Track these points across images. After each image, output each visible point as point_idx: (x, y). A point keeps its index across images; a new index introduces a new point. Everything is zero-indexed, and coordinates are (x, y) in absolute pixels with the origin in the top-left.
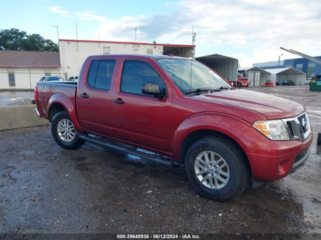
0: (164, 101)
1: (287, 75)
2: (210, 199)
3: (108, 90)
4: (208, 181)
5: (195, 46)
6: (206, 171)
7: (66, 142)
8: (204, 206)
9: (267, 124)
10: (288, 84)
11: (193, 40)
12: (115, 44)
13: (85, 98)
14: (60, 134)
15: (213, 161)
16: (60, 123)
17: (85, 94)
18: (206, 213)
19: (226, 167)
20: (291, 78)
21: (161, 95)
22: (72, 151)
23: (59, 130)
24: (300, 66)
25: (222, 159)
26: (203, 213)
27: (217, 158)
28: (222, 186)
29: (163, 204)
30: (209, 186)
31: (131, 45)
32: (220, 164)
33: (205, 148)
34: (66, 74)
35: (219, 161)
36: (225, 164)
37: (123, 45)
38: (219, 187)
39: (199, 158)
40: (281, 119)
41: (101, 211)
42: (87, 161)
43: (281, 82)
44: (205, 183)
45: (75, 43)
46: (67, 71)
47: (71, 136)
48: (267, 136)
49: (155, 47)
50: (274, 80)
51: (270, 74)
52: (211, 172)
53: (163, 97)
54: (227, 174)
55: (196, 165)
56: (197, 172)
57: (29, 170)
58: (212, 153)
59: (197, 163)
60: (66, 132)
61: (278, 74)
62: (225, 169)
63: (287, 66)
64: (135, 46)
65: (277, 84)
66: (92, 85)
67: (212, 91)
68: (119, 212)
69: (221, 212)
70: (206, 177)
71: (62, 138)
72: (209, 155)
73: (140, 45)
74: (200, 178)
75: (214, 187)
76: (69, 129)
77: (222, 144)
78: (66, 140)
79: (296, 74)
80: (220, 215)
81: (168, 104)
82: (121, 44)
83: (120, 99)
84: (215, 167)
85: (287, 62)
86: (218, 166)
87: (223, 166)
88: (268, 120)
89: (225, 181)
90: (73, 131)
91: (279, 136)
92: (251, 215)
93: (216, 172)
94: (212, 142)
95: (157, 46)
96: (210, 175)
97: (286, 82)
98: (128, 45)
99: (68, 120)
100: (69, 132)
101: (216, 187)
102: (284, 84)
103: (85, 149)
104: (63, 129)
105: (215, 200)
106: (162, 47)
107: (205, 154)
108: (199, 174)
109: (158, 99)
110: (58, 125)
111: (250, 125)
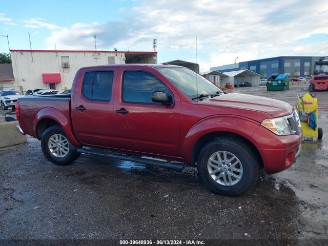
0: (173, 108)
1: (243, 77)
2: (225, 195)
3: (108, 101)
4: (222, 179)
5: (157, 52)
6: (219, 170)
7: (59, 158)
8: (223, 202)
9: (273, 121)
10: (245, 86)
11: (155, 47)
12: (74, 53)
13: (82, 110)
14: (51, 150)
15: (226, 160)
16: (51, 138)
17: (81, 106)
18: (227, 208)
19: (238, 164)
20: (247, 80)
21: (168, 103)
22: (68, 167)
23: (50, 146)
24: (253, 68)
25: (235, 157)
26: (225, 208)
27: (229, 157)
28: (236, 182)
29: (185, 206)
30: (223, 184)
31: (91, 54)
32: (232, 162)
33: (218, 148)
34: (21, 88)
35: (232, 159)
36: (238, 161)
37: (83, 53)
38: (233, 183)
39: (211, 159)
40: (282, 116)
41: (129, 220)
42: (88, 175)
43: (239, 84)
44: (219, 182)
45: (29, 53)
46: (22, 84)
47: (64, 152)
48: (275, 132)
49: (116, 55)
50: (232, 82)
51: (228, 77)
52: (224, 170)
53: (171, 104)
54: (241, 171)
55: (209, 165)
56: (210, 171)
57: (31, 190)
58: (225, 153)
59: (209, 163)
60: (58, 147)
61: (235, 77)
62: (238, 166)
63: (242, 68)
64: (95, 54)
65: (236, 86)
66: (89, 97)
67: (212, 96)
68: (147, 218)
69: (239, 206)
70: (220, 176)
71: (54, 154)
72: (222, 155)
73: (101, 54)
74: (214, 177)
75: (228, 184)
76: (61, 144)
77: (234, 143)
78: (59, 156)
79: (251, 75)
80: (240, 208)
81: (175, 110)
82: (80, 53)
83: (123, 109)
84: (228, 165)
85: (242, 65)
86: (230, 164)
87: (236, 163)
88: (274, 118)
89: (239, 177)
90: (67, 146)
91: (283, 132)
92: (265, 205)
93: (230, 170)
94: (224, 142)
95: (118, 54)
96: (224, 173)
97: (243, 84)
98: (88, 53)
99: (60, 135)
100: (62, 147)
101: (231, 183)
102: (241, 86)
103: (80, 164)
104: (55, 145)
105: (230, 196)
106: (124, 54)
107: (218, 154)
108: (212, 174)
109: (165, 107)
110: (50, 141)
111: (259, 124)
